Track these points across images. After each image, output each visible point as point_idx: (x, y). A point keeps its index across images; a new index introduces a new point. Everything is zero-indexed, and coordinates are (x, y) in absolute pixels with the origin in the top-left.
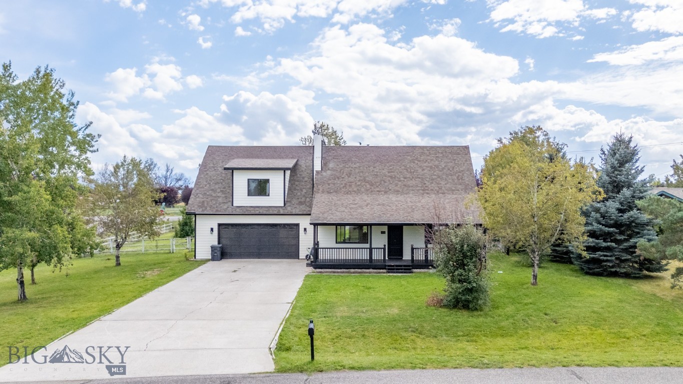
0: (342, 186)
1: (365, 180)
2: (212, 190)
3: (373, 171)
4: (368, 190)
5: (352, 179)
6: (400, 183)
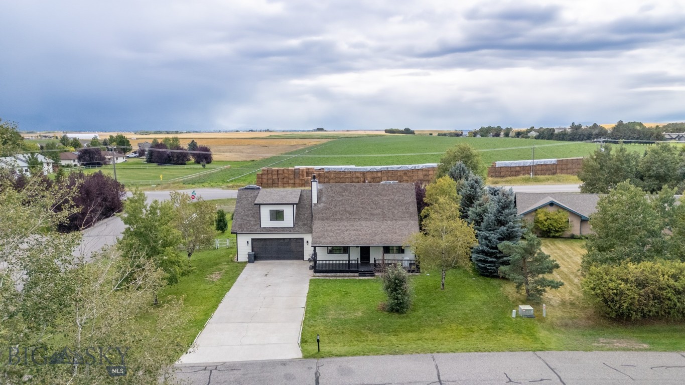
0: (331, 215)
1: (345, 211)
2: (246, 215)
3: (351, 203)
4: (347, 218)
5: (337, 209)
6: (368, 212)
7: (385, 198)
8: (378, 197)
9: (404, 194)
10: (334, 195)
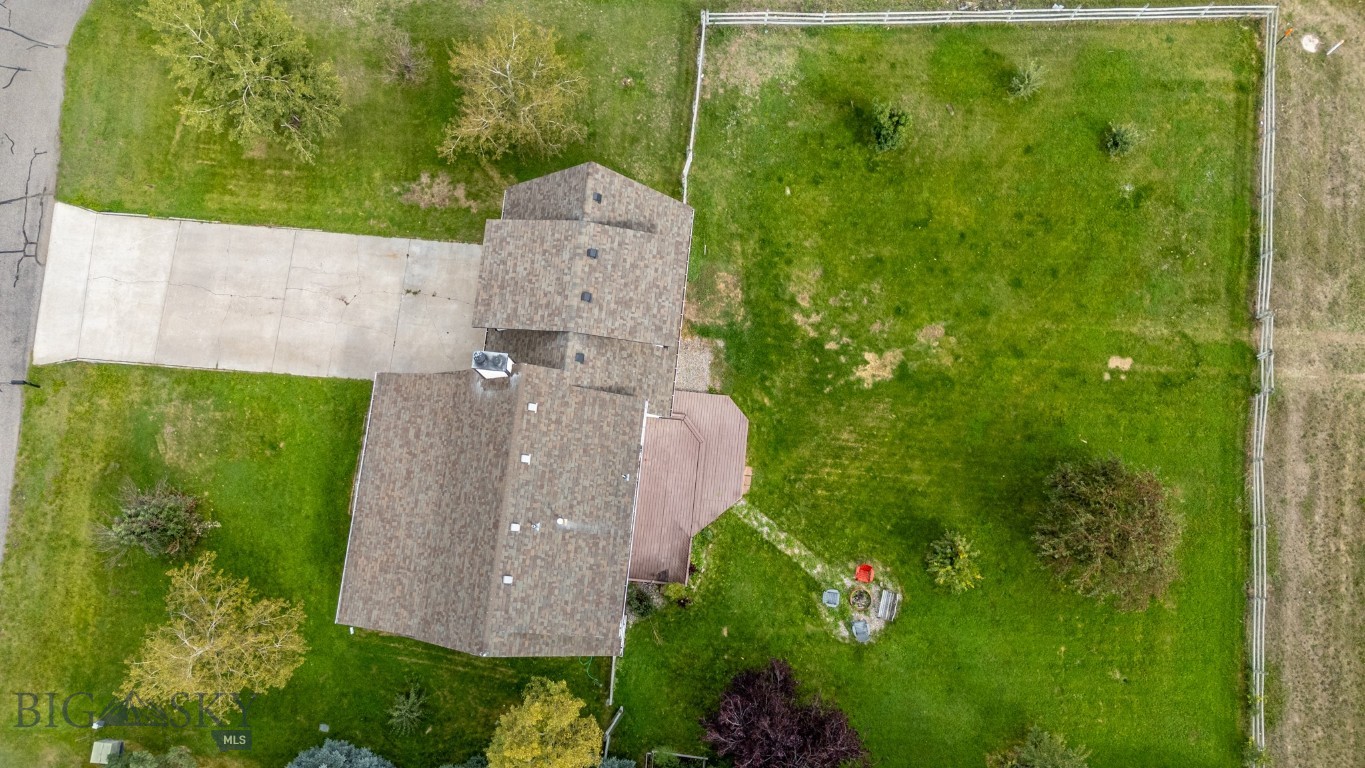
0: (460, 415)
3: (472, 467)
7: (467, 561)
9: (465, 619)
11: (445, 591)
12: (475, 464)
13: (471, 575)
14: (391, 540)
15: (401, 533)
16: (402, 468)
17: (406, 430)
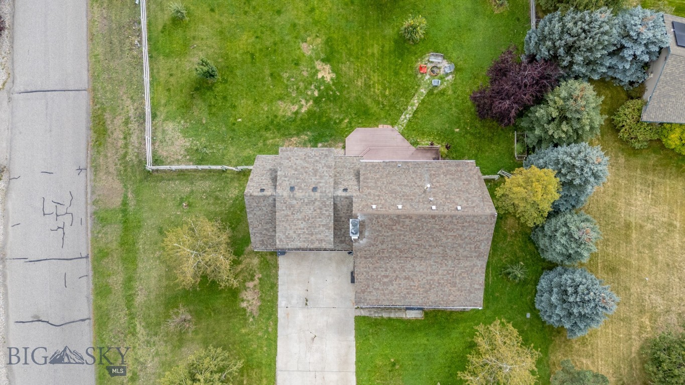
0: (376, 252)
1: (395, 248)
3: (403, 239)
4: (397, 256)
5: (384, 246)
6: (425, 251)
7: (450, 234)
8: (441, 231)
9: (479, 229)
10: (380, 229)
11: (464, 245)
12: (402, 237)
13: (458, 229)
14: (439, 283)
15: (436, 278)
16: (403, 282)
17: (384, 283)
